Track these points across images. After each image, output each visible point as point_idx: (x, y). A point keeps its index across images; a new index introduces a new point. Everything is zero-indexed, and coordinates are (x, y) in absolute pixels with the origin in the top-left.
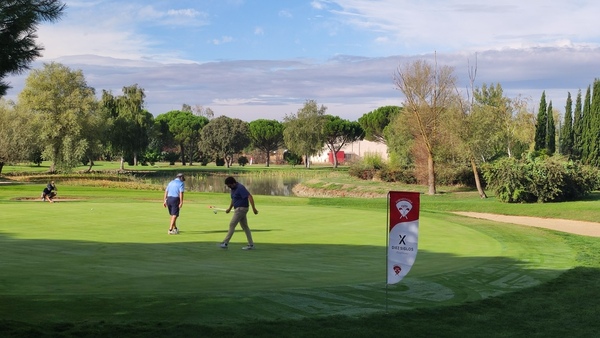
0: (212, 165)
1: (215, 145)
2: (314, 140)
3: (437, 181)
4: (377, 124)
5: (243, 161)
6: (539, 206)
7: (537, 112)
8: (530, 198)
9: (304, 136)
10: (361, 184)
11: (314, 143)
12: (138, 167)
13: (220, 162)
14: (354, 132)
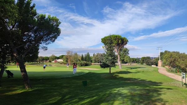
0: (38, 63)
1: (40, 60)
2: (53, 59)
3: (71, 64)
4: (62, 57)
5: (43, 62)
6: (83, 67)
7: (81, 56)
8: (82, 66)
9: (52, 59)
10: (61, 65)
11: (53, 60)
12: (29, 63)
13: (40, 62)
14: (58, 58)
